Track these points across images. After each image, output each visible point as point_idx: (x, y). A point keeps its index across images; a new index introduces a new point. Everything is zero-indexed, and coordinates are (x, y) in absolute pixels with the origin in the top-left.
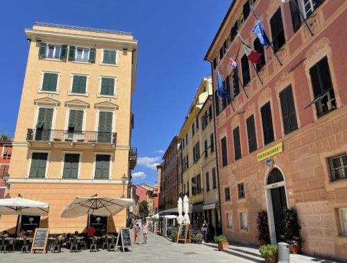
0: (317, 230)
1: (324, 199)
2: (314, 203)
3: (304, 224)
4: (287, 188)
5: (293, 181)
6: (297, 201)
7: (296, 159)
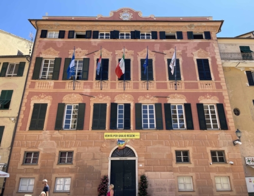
0: (162, 189)
1: (170, 171)
2: (162, 173)
3: (150, 185)
4: (138, 162)
5: (145, 158)
6: (146, 171)
7: (151, 146)
